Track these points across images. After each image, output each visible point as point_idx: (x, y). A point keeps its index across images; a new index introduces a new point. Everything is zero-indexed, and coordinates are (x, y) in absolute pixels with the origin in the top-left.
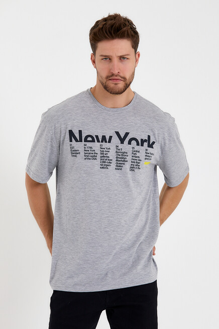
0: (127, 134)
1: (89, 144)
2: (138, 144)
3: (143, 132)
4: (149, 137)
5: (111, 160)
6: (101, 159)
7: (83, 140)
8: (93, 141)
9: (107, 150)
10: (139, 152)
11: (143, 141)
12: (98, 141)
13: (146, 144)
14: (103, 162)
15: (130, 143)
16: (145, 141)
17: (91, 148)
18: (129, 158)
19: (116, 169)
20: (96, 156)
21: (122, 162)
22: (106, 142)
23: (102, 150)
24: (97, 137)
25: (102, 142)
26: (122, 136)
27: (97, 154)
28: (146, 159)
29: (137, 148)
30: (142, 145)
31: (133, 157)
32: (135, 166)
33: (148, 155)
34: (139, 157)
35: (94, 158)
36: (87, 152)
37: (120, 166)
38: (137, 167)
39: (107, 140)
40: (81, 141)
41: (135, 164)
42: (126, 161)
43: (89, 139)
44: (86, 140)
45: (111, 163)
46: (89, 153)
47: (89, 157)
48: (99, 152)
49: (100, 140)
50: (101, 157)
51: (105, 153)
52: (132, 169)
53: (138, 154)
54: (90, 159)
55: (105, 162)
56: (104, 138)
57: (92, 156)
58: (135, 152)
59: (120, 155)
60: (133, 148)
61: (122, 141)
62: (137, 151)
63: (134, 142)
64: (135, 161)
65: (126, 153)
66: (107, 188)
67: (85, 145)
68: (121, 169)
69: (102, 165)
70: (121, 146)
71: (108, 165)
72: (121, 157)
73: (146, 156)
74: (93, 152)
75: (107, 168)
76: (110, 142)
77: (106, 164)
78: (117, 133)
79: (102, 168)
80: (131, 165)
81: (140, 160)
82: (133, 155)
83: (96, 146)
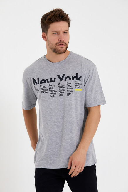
0: (64, 75)
1: (43, 85)
2: (70, 79)
3: (73, 72)
4: (77, 74)
5: (56, 92)
6: (50, 92)
7: (40, 83)
8: (45, 82)
9: (53, 86)
10: (71, 84)
11: (73, 77)
12: (48, 82)
13: (75, 79)
14: (51, 93)
15: (65, 80)
16: (75, 77)
17: (44, 86)
18: (66, 89)
19: (59, 96)
20: (47, 91)
21: (62, 92)
22: (52, 82)
23: (50, 87)
24: (47, 80)
25: (50, 82)
26: (61, 77)
27: (47, 89)
28: (75, 87)
29: (70, 82)
30: (73, 79)
31: (67, 87)
32: (70, 92)
33: (77, 85)
34: (71, 87)
35: (46, 92)
36: (42, 89)
37: (61, 94)
38: (71, 92)
39: (53, 81)
40: (39, 83)
41: (70, 91)
42: (65, 91)
43: (43, 81)
44: (41, 83)
45: (56, 93)
46: (43, 90)
47: (43, 92)
48: (48, 88)
49: (49, 81)
50: (50, 91)
51: (52, 88)
52: (68, 94)
53: (70, 85)
54: (44, 93)
55: (52, 93)
56: (51, 80)
57: (45, 91)
58: (68, 84)
59: (60, 88)
60: (68, 82)
61: (61, 79)
62: (70, 84)
63: (68, 79)
64: (69, 89)
65: (64, 86)
66: (55, 108)
67: (41, 85)
68: (62, 96)
69: (51, 95)
70: (61, 83)
71: (54, 95)
72: (61, 88)
73: (75, 85)
74: (45, 89)
75: (54, 97)
76: (54, 81)
77: (53, 94)
78: (59, 76)
79: (51, 97)
80: (68, 92)
81: (72, 88)
82: (68, 86)
83: (47, 85)
